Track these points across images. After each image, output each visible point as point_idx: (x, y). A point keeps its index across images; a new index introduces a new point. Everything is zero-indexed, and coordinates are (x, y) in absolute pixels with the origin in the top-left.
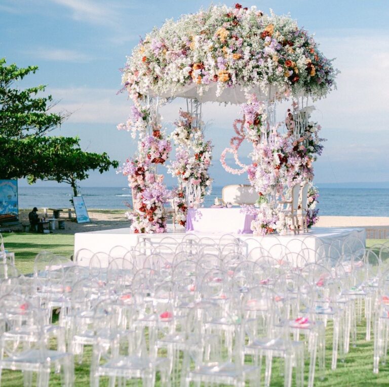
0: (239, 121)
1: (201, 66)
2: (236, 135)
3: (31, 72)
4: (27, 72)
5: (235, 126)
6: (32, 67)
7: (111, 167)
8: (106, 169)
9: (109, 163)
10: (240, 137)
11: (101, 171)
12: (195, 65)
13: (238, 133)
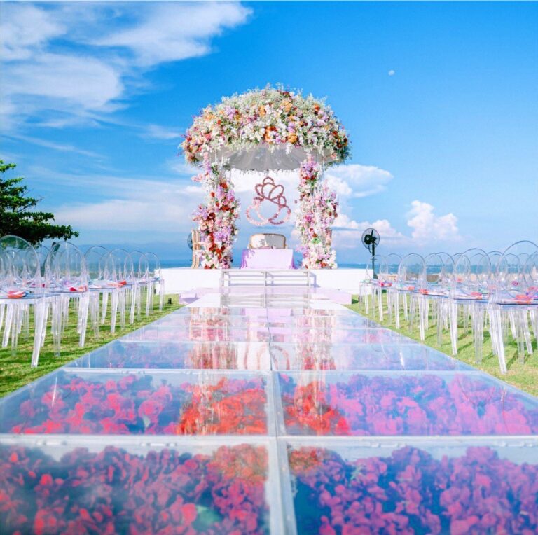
0: (259, 185)
1: (273, 128)
2: (258, 196)
3: (11, 168)
4: (8, 168)
5: (256, 189)
6: (12, 165)
7: (73, 236)
8: (70, 238)
9: (72, 233)
10: (261, 197)
11: (65, 239)
12: (268, 128)
13: (259, 194)
